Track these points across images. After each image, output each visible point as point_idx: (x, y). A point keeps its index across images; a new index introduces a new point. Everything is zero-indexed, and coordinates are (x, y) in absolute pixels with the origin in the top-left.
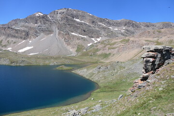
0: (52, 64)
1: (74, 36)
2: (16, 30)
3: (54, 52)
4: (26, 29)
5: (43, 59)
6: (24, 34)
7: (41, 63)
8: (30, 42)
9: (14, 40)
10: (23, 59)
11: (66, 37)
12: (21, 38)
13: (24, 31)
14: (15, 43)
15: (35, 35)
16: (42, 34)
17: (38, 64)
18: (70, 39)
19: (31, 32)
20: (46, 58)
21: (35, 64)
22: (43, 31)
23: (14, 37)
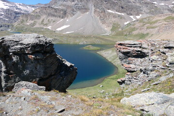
0: (81, 43)
1: (110, 14)
2: (55, 9)
3: (88, 31)
4: (64, 8)
5: (74, 37)
6: (62, 12)
7: (72, 42)
8: (67, 20)
9: (53, 18)
10: (56, 38)
11: (102, 15)
12: (60, 16)
13: (62, 10)
14: (54, 21)
15: (72, 13)
16: (79, 12)
17: (68, 43)
18: (106, 16)
19: (69, 11)
20: (77, 37)
21: (66, 43)
22: (79, 9)
23: (54, 16)
